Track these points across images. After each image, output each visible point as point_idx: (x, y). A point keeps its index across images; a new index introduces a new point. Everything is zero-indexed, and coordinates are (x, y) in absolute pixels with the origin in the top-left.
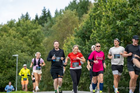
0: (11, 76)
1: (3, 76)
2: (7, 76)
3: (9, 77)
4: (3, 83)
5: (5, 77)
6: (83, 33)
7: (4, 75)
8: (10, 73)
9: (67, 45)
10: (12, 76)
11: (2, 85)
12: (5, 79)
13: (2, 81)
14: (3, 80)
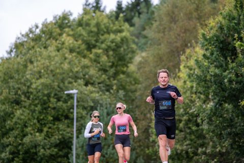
0: (63, 140)
1: (45, 139)
2: (53, 139)
3: (58, 142)
4: (44, 154)
5: (49, 141)
6: (222, 42)
7: (48, 136)
8: (61, 133)
9: (188, 67)
10: (64, 138)
11: (42, 159)
12: (48, 146)
13: (42, 150)
14: (43, 148)
